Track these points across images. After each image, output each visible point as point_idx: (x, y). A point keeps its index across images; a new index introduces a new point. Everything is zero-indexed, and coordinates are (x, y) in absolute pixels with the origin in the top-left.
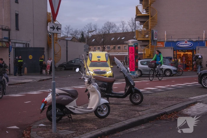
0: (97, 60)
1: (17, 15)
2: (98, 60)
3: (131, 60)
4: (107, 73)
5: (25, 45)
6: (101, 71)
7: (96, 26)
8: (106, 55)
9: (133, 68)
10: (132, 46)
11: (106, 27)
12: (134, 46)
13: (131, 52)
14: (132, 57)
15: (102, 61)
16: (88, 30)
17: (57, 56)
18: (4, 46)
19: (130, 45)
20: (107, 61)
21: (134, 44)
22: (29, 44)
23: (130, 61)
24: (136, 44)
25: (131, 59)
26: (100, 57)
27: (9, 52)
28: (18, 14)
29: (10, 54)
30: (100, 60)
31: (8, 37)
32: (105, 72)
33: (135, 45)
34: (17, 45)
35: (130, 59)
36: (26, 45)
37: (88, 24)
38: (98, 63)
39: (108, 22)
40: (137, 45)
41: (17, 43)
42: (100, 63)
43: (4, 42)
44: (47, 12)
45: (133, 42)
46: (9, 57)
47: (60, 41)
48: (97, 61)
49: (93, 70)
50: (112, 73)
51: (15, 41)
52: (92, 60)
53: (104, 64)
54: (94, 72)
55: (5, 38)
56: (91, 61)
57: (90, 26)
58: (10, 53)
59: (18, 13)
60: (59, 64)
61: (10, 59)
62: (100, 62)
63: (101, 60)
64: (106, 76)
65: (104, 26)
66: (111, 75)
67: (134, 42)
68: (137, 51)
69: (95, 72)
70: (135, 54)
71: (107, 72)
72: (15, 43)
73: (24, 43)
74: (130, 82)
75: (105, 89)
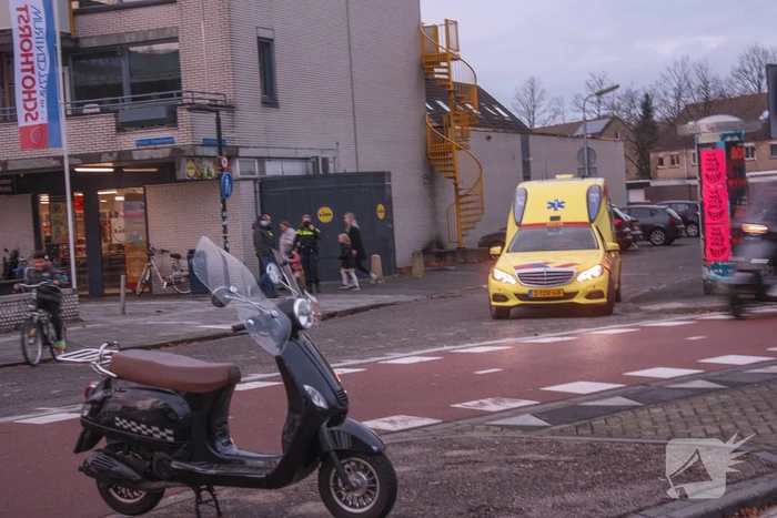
0: (547, 220)
1: (265, 46)
2: (553, 218)
3: (714, 211)
4: (581, 278)
5: (310, 165)
6: (551, 268)
7: (706, 70)
8: (591, 195)
9: (725, 249)
10: (713, 145)
11: (748, 69)
12: (722, 146)
13: (710, 173)
14: (716, 195)
15: (567, 224)
16: (675, 85)
17: (468, 203)
18: (209, 174)
19: (702, 140)
20: (592, 221)
21: (724, 137)
22: (325, 161)
23: (709, 213)
24: (732, 135)
25: (710, 207)
26: (560, 205)
27: (224, 202)
28: (272, 40)
29: (224, 209)
30: (558, 218)
31: (213, 136)
32: (567, 276)
33: (728, 139)
34: (273, 169)
35: (707, 205)
36: (315, 165)
37: (676, 64)
38: (550, 234)
39: (755, 50)
40: (736, 139)
41: (270, 159)
42: (561, 233)
43: (208, 157)
44: (419, 26)
45: (713, 128)
46: (224, 218)
47: (489, 138)
48: (544, 225)
49: (516, 268)
50: (603, 277)
51: (263, 153)
52: (524, 222)
53: (578, 237)
54: (520, 276)
55: (207, 143)
56: (518, 224)
57: (683, 70)
58: (224, 206)
59: (270, 36)
60: (480, 236)
61: (225, 226)
62: (558, 228)
63: (563, 220)
64: (573, 294)
65: (738, 65)
66: (598, 288)
67: (719, 126)
68: (737, 170)
69: (523, 278)
70: (731, 182)
71: (579, 273)
72: (262, 160)
73: (306, 159)
74: (307, 387)
75: (169, 435)
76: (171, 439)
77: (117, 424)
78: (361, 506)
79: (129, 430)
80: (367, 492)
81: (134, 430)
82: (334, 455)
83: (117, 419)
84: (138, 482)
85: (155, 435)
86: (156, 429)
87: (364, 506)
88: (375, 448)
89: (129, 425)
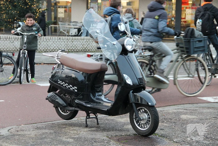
74: (124, 75)
75: (75, 89)
76: (76, 91)
77: (59, 83)
78: (144, 128)
79: (62, 85)
80: (147, 122)
81: (64, 85)
82: (134, 104)
83: (59, 80)
84: (65, 107)
85: (71, 88)
86: (71, 86)
87: (145, 128)
88: (150, 104)
89: (62, 83)
